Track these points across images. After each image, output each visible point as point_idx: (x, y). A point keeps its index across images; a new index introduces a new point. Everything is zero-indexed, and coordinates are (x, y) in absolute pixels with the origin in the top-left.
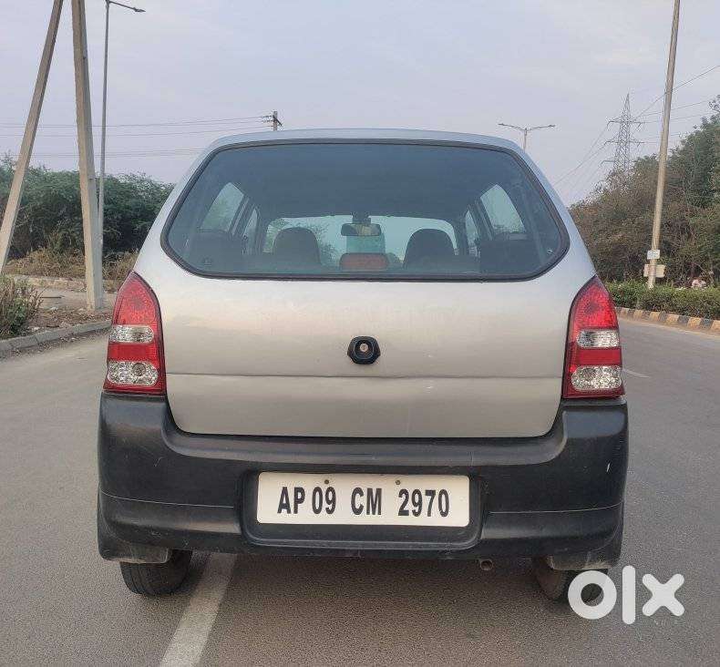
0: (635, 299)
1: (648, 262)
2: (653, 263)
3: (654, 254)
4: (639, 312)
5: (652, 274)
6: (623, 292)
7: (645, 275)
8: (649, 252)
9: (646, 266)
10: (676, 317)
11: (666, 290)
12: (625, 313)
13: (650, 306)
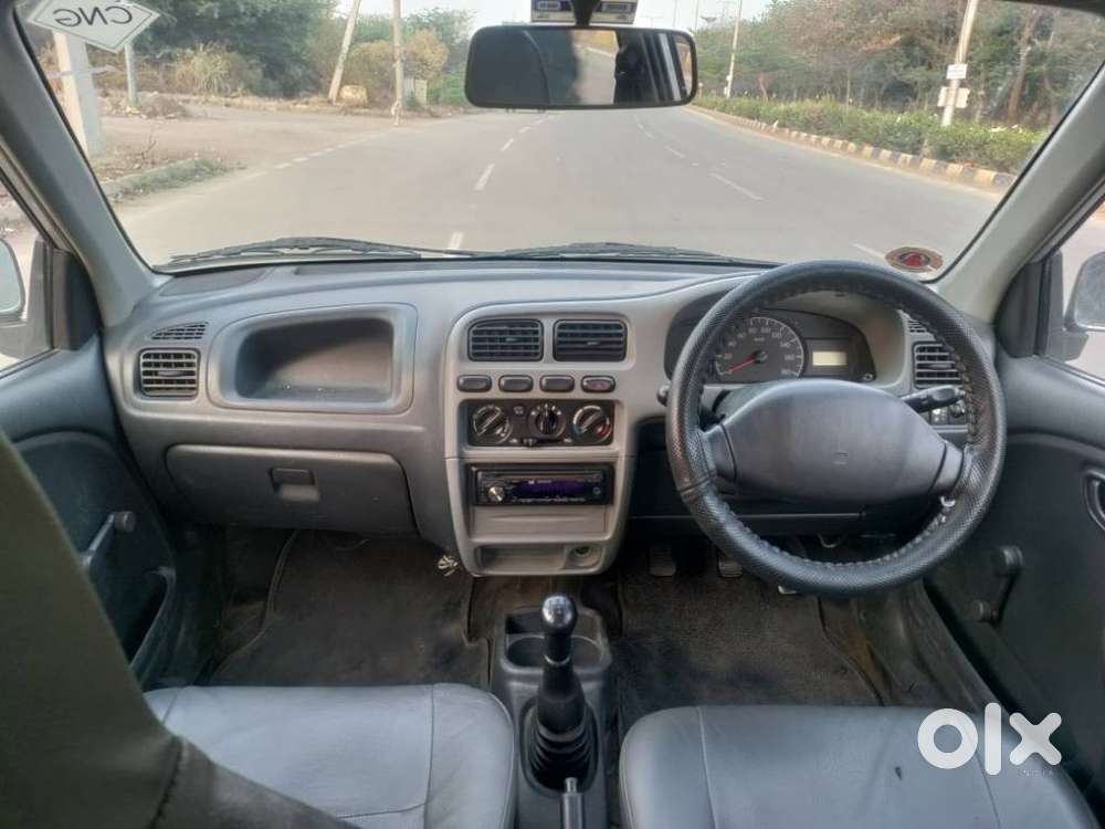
0: (920, 142)
1: (947, 83)
2: (954, 85)
3: (957, 71)
4: (929, 163)
5: (951, 102)
6: (904, 128)
7: (940, 104)
8: (951, 68)
9: (944, 89)
10: (992, 174)
11: (974, 130)
12: (905, 161)
13: (945, 154)
